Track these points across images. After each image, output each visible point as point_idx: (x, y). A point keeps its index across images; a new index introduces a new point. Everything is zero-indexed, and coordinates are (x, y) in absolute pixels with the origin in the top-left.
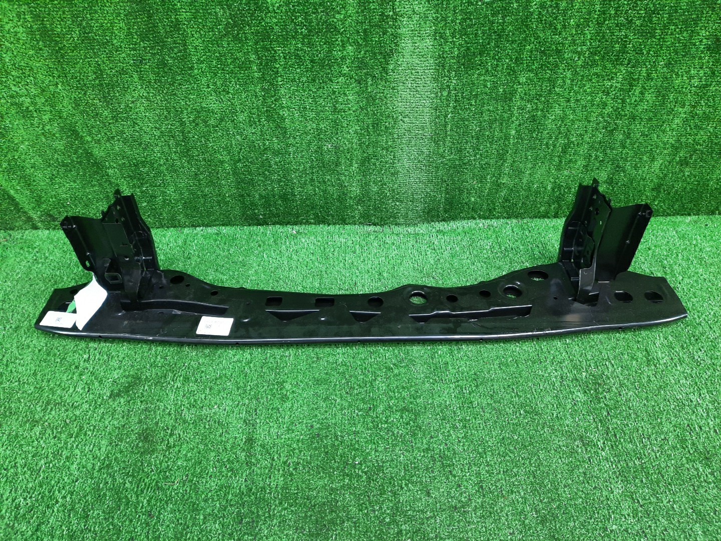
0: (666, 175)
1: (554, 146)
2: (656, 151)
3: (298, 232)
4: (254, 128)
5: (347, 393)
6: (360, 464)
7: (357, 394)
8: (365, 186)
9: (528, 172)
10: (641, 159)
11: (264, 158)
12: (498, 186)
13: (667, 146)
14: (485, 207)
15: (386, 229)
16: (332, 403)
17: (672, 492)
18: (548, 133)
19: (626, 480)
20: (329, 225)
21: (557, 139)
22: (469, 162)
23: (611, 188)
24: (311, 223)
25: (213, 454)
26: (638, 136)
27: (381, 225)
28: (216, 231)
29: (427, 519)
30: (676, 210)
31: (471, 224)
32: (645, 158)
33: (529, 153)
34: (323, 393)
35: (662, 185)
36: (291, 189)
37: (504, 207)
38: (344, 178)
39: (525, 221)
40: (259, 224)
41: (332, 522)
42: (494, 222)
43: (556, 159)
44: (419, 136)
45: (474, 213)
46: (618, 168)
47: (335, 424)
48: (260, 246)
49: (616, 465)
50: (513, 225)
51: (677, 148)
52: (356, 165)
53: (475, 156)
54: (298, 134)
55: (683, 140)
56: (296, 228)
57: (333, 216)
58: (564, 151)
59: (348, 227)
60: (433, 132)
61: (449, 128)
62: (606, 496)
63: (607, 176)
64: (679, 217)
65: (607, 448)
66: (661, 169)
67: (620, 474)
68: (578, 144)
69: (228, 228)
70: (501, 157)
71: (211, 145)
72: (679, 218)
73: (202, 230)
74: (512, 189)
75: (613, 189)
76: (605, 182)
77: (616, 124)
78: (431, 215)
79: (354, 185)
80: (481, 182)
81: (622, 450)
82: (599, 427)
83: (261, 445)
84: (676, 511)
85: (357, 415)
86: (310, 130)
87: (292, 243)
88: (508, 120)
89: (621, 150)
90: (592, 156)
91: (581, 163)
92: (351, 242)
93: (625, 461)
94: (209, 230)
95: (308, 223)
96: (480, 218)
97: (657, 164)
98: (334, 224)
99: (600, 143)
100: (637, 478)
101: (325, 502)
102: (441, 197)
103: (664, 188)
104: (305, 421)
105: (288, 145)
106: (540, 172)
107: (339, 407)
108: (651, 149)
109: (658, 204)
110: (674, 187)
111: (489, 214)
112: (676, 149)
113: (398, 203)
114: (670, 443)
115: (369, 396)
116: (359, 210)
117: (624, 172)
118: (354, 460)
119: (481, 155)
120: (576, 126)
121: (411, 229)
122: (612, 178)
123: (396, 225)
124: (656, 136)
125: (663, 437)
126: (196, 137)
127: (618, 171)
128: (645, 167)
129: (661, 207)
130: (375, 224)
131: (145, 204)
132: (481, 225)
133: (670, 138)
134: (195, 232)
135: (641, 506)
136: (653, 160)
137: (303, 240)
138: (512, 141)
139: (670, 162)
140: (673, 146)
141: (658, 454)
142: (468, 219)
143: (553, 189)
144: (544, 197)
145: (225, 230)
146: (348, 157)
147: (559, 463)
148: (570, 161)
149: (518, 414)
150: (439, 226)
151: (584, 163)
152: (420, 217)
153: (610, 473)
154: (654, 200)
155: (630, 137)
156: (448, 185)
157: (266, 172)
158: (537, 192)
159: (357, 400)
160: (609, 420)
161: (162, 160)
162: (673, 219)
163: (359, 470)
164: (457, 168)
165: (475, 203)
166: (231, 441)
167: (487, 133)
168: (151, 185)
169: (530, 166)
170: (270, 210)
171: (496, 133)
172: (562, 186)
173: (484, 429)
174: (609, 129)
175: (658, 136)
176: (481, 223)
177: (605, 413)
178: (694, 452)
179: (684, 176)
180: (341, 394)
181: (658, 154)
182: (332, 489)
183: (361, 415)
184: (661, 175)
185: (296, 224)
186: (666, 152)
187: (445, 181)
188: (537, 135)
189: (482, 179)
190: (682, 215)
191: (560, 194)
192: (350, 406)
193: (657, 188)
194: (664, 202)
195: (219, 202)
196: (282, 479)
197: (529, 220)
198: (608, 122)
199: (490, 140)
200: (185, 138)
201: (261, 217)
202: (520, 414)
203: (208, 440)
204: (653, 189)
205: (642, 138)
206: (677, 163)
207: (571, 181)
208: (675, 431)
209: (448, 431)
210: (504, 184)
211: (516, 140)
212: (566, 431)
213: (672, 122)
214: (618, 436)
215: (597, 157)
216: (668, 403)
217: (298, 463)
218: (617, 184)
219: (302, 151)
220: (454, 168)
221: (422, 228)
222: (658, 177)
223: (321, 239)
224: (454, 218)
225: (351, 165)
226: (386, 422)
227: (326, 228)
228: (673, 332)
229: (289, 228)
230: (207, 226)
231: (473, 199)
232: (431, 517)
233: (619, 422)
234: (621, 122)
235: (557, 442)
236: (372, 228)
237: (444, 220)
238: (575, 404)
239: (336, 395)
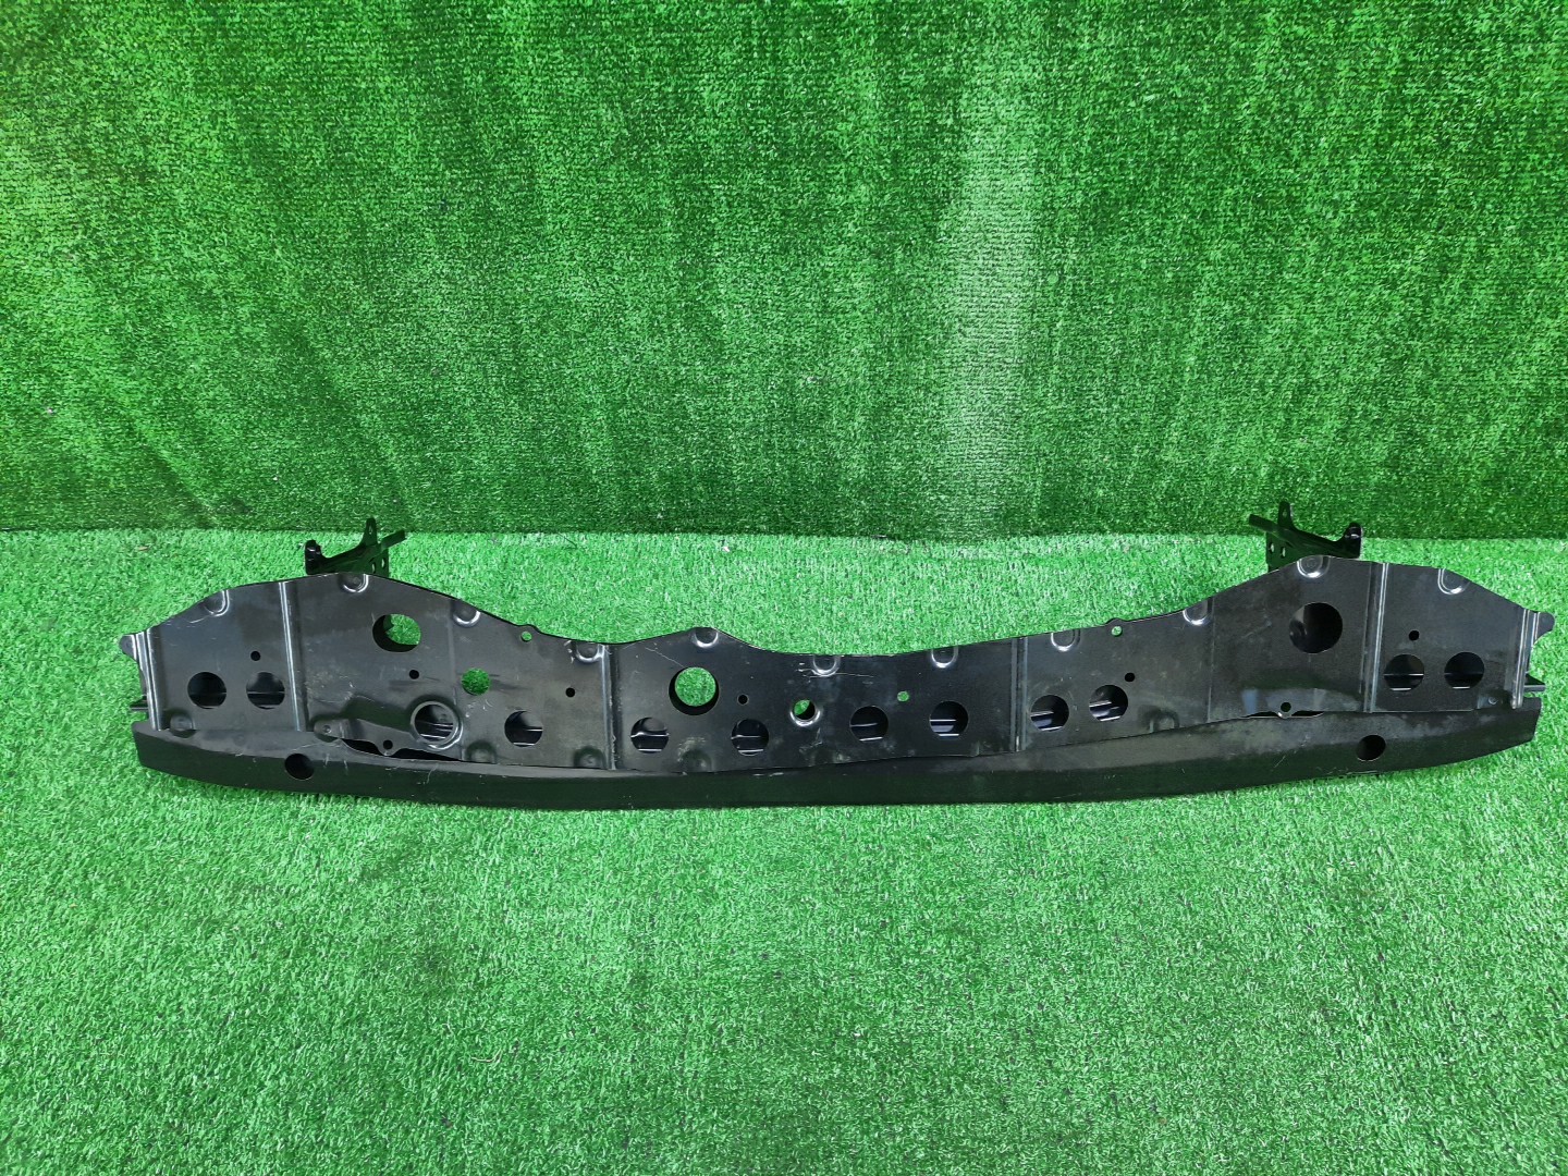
0: (1513, 454)
1: (1277, 389)
2: (1492, 406)
3: (734, 549)
4: (659, 341)
5: (837, 890)
6: (864, 1037)
7: (857, 894)
8: (877, 459)
9: (1218, 441)
10: (1460, 419)
11: (675, 400)
12: (1155, 467)
13: (1518, 395)
14: (1125, 508)
15: (917, 549)
16: (806, 910)
17: (1512, 1128)
18: (1264, 363)
19: (1414, 1097)
20: (797, 535)
21: (1282, 374)
22: (1095, 417)
23: (1395, 478)
24: (760, 532)
25: (567, 1003)
26: (1456, 372)
27: (906, 540)
28: (567, 543)
29: (1002, 1156)
30: (1533, 526)
31: (1095, 542)
32: (1469, 419)
33: (1222, 403)
34: (787, 888)
35: (1506, 473)
36: (726, 464)
37: (1165, 510)
38: (834, 444)
39: (1209, 539)
40: (653, 530)
41: (809, 1153)
42: (1144, 540)
43: (1281, 416)
44: (995, 364)
45: (1098, 519)
46: (1411, 438)
47: (813, 954)
48: (656, 576)
49: (1394, 1065)
50: (1183, 547)
51: (1538, 399)
52: (862, 419)
53: (1109, 405)
54: (746, 354)
55: (1553, 382)
56: (731, 540)
57: (807, 519)
58: (1297, 401)
59: (837, 541)
60: (1025, 357)
61: (1057, 349)
62: (1373, 1128)
63: (1386, 452)
64: (1539, 541)
65: (1376, 1029)
66: (1502, 442)
67: (1402, 1084)
68: (1327, 385)
69: (592, 536)
70: (1165, 407)
71: (568, 372)
72: (1541, 544)
73: (539, 540)
74: (1183, 475)
75: (1400, 480)
76: (1383, 465)
77: (1409, 347)
78: (1010, 522)
79: (854, 457)
80: (1120, 458)
81: (1407, 1035)
82: (1360, 983)
83: (663, 990)
84: (1520, 1167)
85: (858, 937)
86: (772, 347)
87: (722, 571)
88: (1182, 335)
89: (1418, 400)
90: (1356, 412)
91: (1332, 423)
92: (844, 574)
93: (1414, 1056)
94: (554, 539)
95: (755, 531)
96: (1114, 531)
97: (1494, 432)
98: (808, 535)
99: (1375, 386)
100: (1438, 1094)
101: (793, 1112)
102: (1035, 487)
103: (1509, 481)
104: (751, 946)
105: (724, 376)
106: (1245, 440)
107: (820, 919)
108: (1483, 401)
109: (1495, 512)
110: (1530, 479)
111: (1134, 523)
112: (1536, 401)
113: (943, 497)
114: (1510, 1025)
115: (882, 898)
116: (862, 509)
117: (1424, 445)
118: (851, 1029)
119: (1122, 403)
120: (1325, 350)
121: (968, 551)
122: (1397, 457)
123: (937, 539)
124: (1493, 374)
125: (1494, 1011)
126: (541, 355)
127: (1411, 443)
128: (1469, 437)
129: (1502, 518)
130: (891, 537)
131: (428, 484)
132: (1115, 545)
133: (1524, 378)
134: (524, 543)
135: (1447, 1153)
136: (1486, 421)
137: (746, 568)
138: (1187, 377)
139: (1522, 428)
140: (1529, 394)
141: (1484, 1047)
142: (1090, 532)
143: (1271, 476)
144: (1251, 493)
145: (583, 539)
146: (847, 403)
147: (1273, 1056)
148: (1310, 420)
149: (1190, 950)
150: (1028, 544)
151: (1338, 424)
152: (988, 525)
153: (1382, 1080)
154: (1487, 505)
155: (1438, 376)
156: (1049, 462)
157: (677, 428)
158: (1237, 482)
159: (856, 906)
160: (1380, 971)
161: (468, 400)
162: (1527, 544)
163: (861, 1049)
164: (1069, 430)
165: (1104, 501)
166: (603, 978)
167: (1136, 360)
168: (442, 448)
169: (1223, 427)
170: (679, 503)
171: (1156, 362)
172: (1291, 470)
173: (1119, 978)
174: (1393, 357)
175: (1498, 374)
176: (1116, 541)
177: (1374, 956)
178: (1562, 1046)
179: (1553, 456)
180: (824, 893)
181: (1496, 412)
182: (808, 1087)
183: (865, 937)
184: (1503, 455)
185: (728, 531)
186: (1514, 406)
187: (1045, 455)
188: (1241, 366)
189: (1122, 454)
190: (1547, 536)
191: (1286, 485)
192: (843, 918)
193: (1494, 480)
194: (1508, 509)
195: (575, 484)
196: (706, 1061)
197: (1217, 538)
198: (1393, 344)
199: (1143, 374)
200: (518, 357)
201: (659, 516)
202: (1195, 950)
203: (557, 974)
204: (1485, 483)
205: (1463, 377)
206: (1538, 430)
207: (1311, 461)
208: (1521, 999)
209: (1046, 979)
210: (1167, 463)
211: (1196, 376)
212: (1291, 991)
213: (1529, 347)
214: (1399, 1004)
215: (1366, 414)
216: (1507, 939)
217: (738, 1031)
218: (1408, 469)
219: (753, 388)
220: (1064, 428)
221: (992, 550)
222: (1497, 458)
223: (780, 566)
224: (1057, 530)
225: (851, 418)
226: (917, 954)
227: (791, 541)
228: (1521, 788)
229: (716, 539)
230: (549, 531)
231: (1100, 492)
232: (1009, 1154)
233: (1402, 976)
234: (1420, 344)
235: (1271, 1011)
236: (886, 545)
237: (1037, 533)
238: (1310, 933)
239: (814, 894)
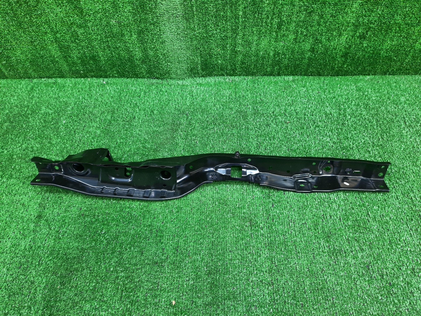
0: (350, 46)
1: (271, 24)
2: (342, 29)
3: (107, 83)
4: (60, 8)
6: (105, 233)
8: (145, 50)
9: (254, 43)
10: (332, 34)
11: (72, 30)
12: (234, 52)
13: (350, 25)
14: (229, 67)
15: (165, 82)
17: (299, 258)
18: (266, 14)
19: (271, 250)
20: (128, 78)
21: (272, 19)
22: (212, 35)
23: (313, 55)
24: (116, 77)
25: (14, 224)
26: (329, 16)
27: (162, 79)
28: (54, 81)
29: (137, 269)
30: (359, 71)
31: (221, 79)
32: (335, 33)
33: (254, 29)
35: (349, 53)
36: (97, 53)
37: (242, 67)
38: (129, 45)
39: (257, 78)
40: (81, 77)
41: (77, 270)
42: (237, 78)
43: (274, 33)
44: (175, 15)
45: (222, 71)
46: (317, 41)
48: (79, 92)
49: (267, 239)
50: (248, 80)
51: (356, 26)
52: (135, 36)
53: (216, 31)
54: (91, 13)
55: (361, 19)
56: (106, 80)
57: (129, 72)
58: (279, 28)
59: (139, 80)
60: (184, 12)
61: (194, 9)
62: (255, 259)
63: (310, 46)
64: (361, 76)
65: (265, 228)
66: (346, 42)
67: (268, 245)
68: (288, 22)
69: (62, 79)
70: (235, 31)
71: (34, 20)
73: (45, 81)
74: (245, 55)
75: (315, 56)
76: (309, 51)
77: (312, 7)
78: (193, 72)
79: (136, 50)
80: (224, 50)
81: (275, 230)
82: (264, 214)
83: (45, 220)
84: (297, 270)
86: (99, 10)
87: (101, 90)
88: (236, 4)
89: (318, 27)
90: (298, 32)
91: (292, 37)
92: (139, 90)
93: (275, 236)
94: (50, 80)
95: (113, 77)
96: (227, 75)
97: (343, 38)
98: (131, 78)
99: (303, 22)
100: (279, 248)
101: (75, 257)
102: (198, 60)
103: (350, 55)
104: (77, 206)
105: (86, 21)
106: (264, 43)
108: (339, 27)
109: (347, 66)
110: (356, 55)
111: (233, 73)
112: (356, 27)
113: (169, 64)
114: (307, 226)
116: (144, 68)
117: (321, 44)
118: (102, 231)
119: (220, 29)
120: (285, 9)
121: (180, 82)
122: (313, 48)
123: (171, 79)
124: (341, 17)
125: (304, 222)
126: (22, 14)
127: (317, 43)
128: (335, 40)
129: (349, 69)
130: (158, 78)
131: (5, 62)
133: (351, 18)
134: (40, 81)
135: (276, 266)
136: (340, 35)
137: (108, 88)
138: (241, 20)
139: (353, 37)
140: (354, 24)
141: (297, 233)
142: (220, 75)
143: (274, 55)
144: (268, 62)
145: (59, 80)
146: (128, 30)
147: (229, 237)
148: (284, 35)
149: (214, 205)
150: (200, 80)
151: (293, 37)
152: (186, 73)
153: (263, 244)
154: (344, 64)
155: (323, 18)
156: (201, 51)
157: (77, 41)
158: (263, 58)
160: (272, 210)
161: (5, 31)
162: (356, 77)
163: (103, 237)
164: (206, 39)
165: (222, 64)
166: (27, 217)
167: (222, 13)
168: (4, 49)
169: (256, 38)
170: (86, 67)
171: (229, 14)
172: (280, 53)
173: (190, 213)
174: (308, 11)
175: (343, 17)
176: (228, 79)
177: (271, 205)
178: (321, 232)
179: (363, 47)
181: (343, 31)
182: (82, 249)
184: (347, 46)
185: (106, 77)
186: (349, 29)
187: (199, 49)
188: (258, 15)
189: (224, 48)
190: (364, 75)
191: (279, 59)
193: (345, 55)
194: (351, 65)
195: (52, 61)
196: (53, 241)
197: (260, 77)
198: (307, 6)
199: (225, 19)
200: (15, 14)
201: (82, 72)
202: (216, 204)
203: (14, 215)
204: (342, 56)
205: (331, 18)
206: (358, 37)
207: (286, 50)
208: (313, 218)
209: (167, 214)
210: (239, 51)
211: (244, 19)
212: (242, 217)
213: (352, 7)
214: (274, 220)
215: (302, 33)
216: (314, 200)
217: (66, 232)
218: (317, 52)
219: (97, 26)
220: (203, 39)
221: (188, 82)
222: (345, 48)
223: (119, 88)
224: (210, 75)
225: (131, 35)
226: (129, 208)
227: (125, 80)
228: (333, 153)
229: (101, 80)
230: (49, 77)
231: (220, 61)
232: (139, 269)
233: (278, 212)
234: (316, 6)
235: (234, 223)
236: (155, 81)
237: (203, 76)
238: (253, 199)
